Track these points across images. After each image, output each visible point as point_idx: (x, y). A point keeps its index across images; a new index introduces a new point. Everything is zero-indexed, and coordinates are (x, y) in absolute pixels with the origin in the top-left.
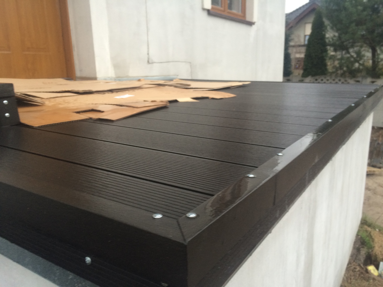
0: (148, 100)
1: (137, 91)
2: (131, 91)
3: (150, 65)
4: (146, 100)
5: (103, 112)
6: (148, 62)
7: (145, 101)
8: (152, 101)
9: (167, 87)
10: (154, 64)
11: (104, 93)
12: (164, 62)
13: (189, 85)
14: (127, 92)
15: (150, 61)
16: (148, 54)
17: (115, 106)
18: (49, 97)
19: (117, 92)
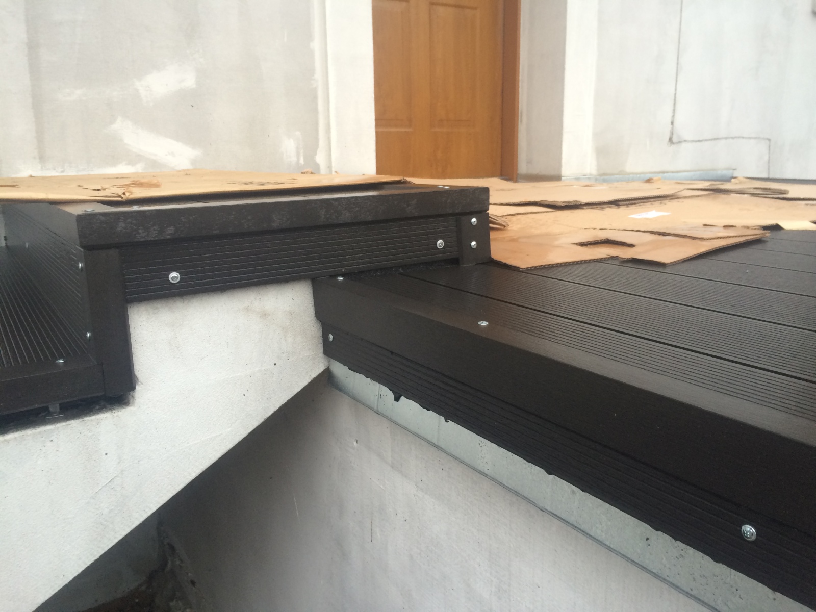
0: (713, 225)
1: (669, 204)
2: (657, 204)
3: (673, 147)
4: (708, 224)
5: (632, 246)
6: (670, 140)
7: (705, 225)
8: (726, 227)
9: (733, 195)
10: (684, 145)
11: (603, 208)
12: (706, 140)
13: (784, 192)
14: (648, 204)
15: (675, 139)
16: (672, 123)
17: (647, 235)
18: (505, 214)
19: (628, 205)
